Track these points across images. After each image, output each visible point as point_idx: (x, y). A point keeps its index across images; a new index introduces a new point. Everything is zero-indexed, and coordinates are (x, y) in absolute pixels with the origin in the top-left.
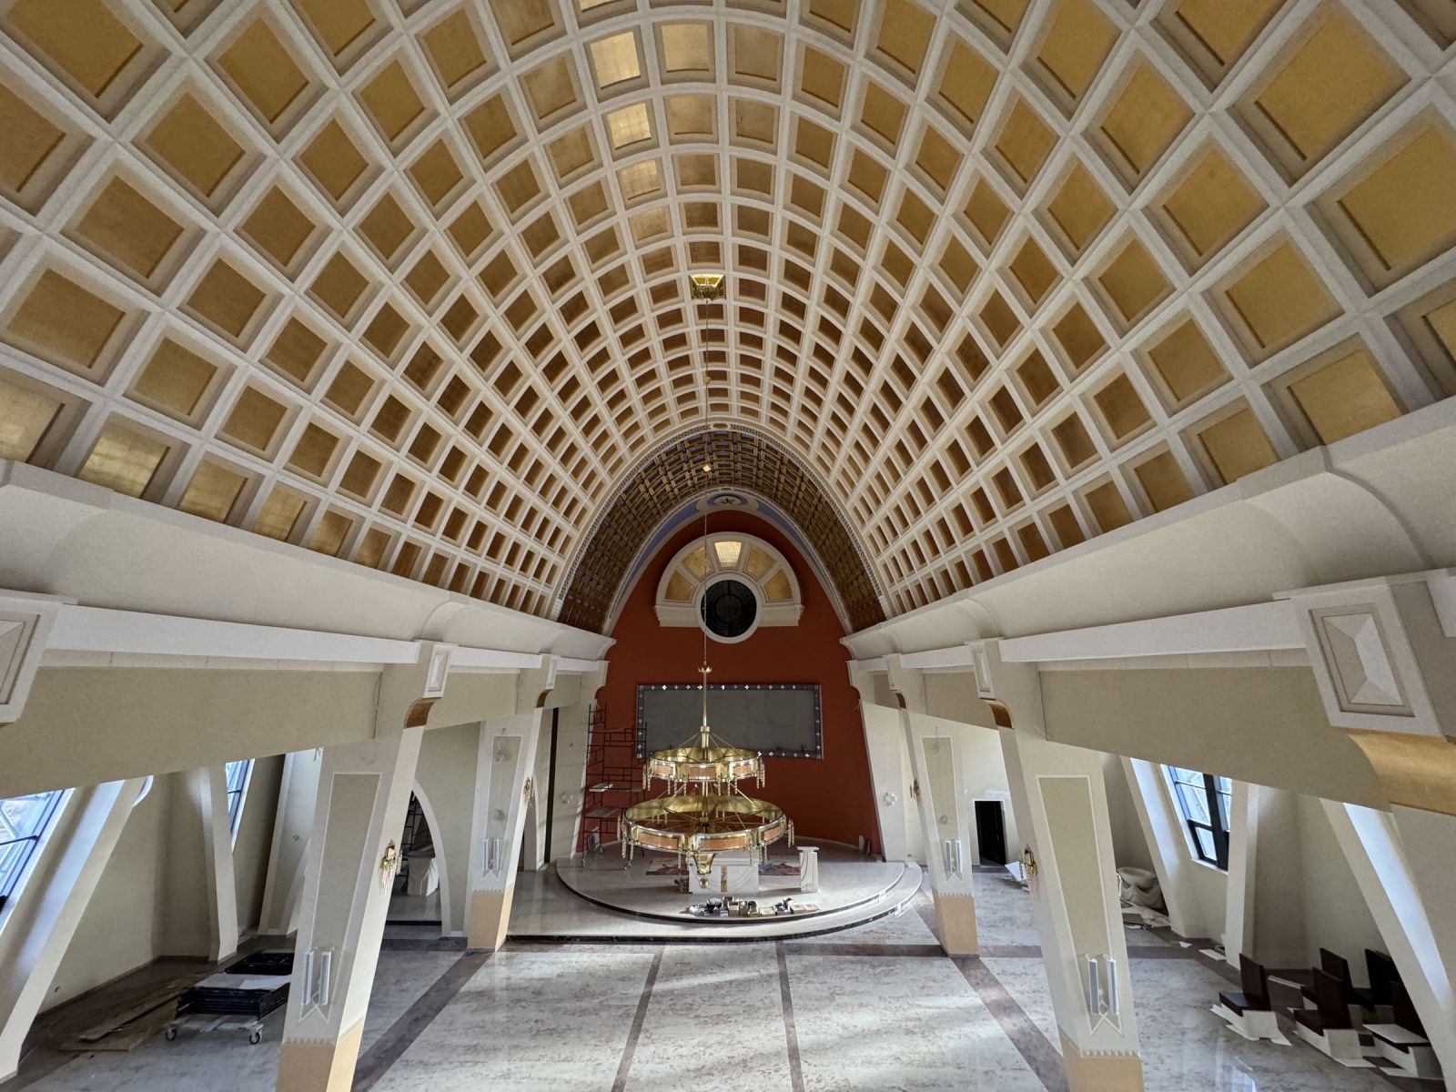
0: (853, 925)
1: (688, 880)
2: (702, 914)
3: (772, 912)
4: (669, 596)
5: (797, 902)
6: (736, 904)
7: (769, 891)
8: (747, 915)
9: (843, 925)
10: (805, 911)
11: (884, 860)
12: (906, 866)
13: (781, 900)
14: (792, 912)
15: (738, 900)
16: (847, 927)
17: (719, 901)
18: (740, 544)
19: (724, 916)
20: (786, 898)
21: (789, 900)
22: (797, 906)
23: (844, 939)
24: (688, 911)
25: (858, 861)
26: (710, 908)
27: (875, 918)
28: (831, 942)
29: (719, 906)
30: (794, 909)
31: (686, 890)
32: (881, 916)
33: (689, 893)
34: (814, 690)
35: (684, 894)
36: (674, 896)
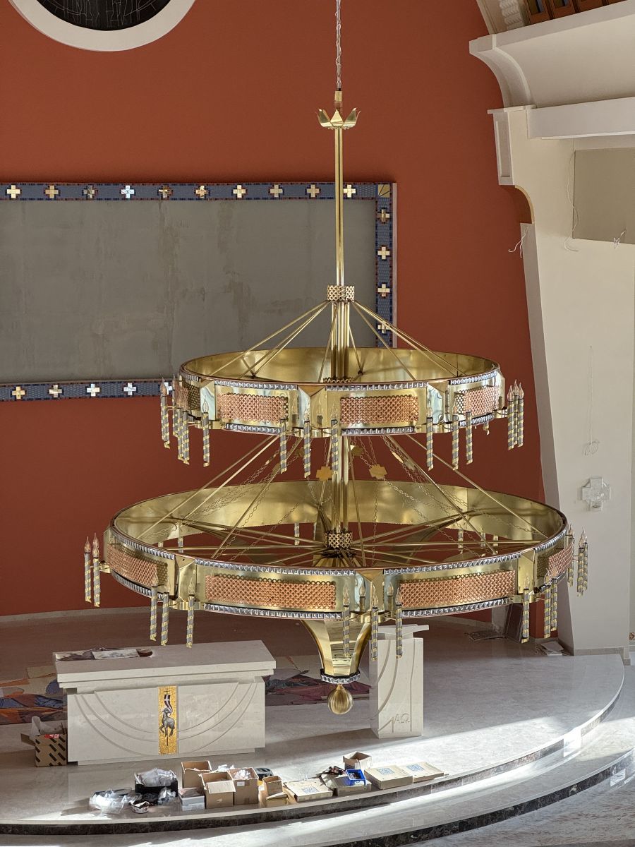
0: (533, 805)
1: (65, 731)
2: (129, 809)
3: (323, 790)
5: (380, 763)
6: (225, 777)
7: (289, 742)
8: (253, 802)
9: (509, 804)
10: (408, 780)
11: (567, 650)
12: (626, 663)
13: (337, 760)
14: (376, 785)
15: (222, 769)
16: (518, 810)
17: (168, 775)
19: (192, 808)
20: (349, 756)
21: (358, 757)
22: (387, 771)
24: (85, 807)
25: (534, 656)
26: (148, 793)
29: (173, 787)
30: (380, 777)
31: (60, 755)
32: (594, 780)
33: (75, 763)
34: (375, 199)
35: (54, 769)
36: (27, 775)
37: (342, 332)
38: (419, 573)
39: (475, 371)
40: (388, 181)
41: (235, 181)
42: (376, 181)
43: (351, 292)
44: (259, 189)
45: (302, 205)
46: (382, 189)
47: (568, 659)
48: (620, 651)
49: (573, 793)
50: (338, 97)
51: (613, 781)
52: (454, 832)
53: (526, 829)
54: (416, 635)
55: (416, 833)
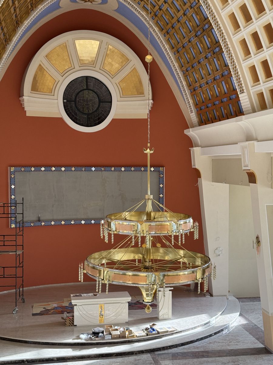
0: (202, 339)
1: (73, 316)
2: (90, 339)
3: (144, 334)
4: (34, 88)
5: (160, 326)
6: (117, 330)
7: (135, 320)
8: (125, 337)
9: (195, 339)
10: (167, 331)
11: (211, 295)
12: (228, 299)
13: (148, 326)
14: (158, 333)
15: (116, 328)
16: (198, 340)
17: (102, 329)
18: (98, 43)
19: (108, 339)
20: (151, 324)
21: (154, 325)
22: (161, 329)
23: (198, 348)
24: (78, 338)
25: (202, 297)
26: (96, 334)
27: (215, 333)
28: (190, 351)
29: (103, 332)
30: (160, 331)
31: (72, 324)
32: (219, 332)
33: (76, 325)
34: (159, 171)
35: (70, 327)
36: (63, 329)
37: (149, 207)
38: (170, 273)
39: (185, 218)
40: (163, 167)
41: (122, 166)
42: (160, 166)
43: (152, 197)
44: (128, 168)
45: (140, 173)
46: (161, 169)
47: (212, 298)
48: (226, 296)
49: (213, 335)
50: (149, 145)
51: (224, 332)
52: (180, 346)
53: (200, 346)
54: (170, 290)
55: (169, 346)
